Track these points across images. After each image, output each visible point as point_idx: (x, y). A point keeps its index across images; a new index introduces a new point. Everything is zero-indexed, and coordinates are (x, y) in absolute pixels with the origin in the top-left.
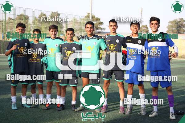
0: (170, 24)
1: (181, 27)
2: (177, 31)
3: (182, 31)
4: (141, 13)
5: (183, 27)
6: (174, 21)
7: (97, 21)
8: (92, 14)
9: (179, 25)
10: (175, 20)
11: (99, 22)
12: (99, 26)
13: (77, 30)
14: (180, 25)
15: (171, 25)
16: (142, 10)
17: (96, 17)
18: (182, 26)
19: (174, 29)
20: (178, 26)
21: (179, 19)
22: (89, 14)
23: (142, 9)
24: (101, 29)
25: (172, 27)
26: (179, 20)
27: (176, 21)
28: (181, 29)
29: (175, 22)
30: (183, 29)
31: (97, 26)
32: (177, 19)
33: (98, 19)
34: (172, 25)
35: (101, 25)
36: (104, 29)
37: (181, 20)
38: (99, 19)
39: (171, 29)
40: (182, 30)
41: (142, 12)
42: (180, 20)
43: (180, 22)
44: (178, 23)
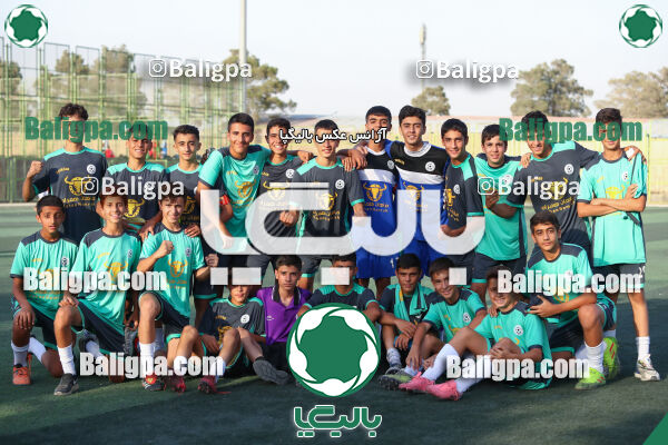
0: (523, 82)
1: (561, 92)
2: (546, 105)
3: (564, 104)
4: (423, 44)
5: (569, 92)
6: (535, 72)
7: (266, 77)
8: (247, 53)
9: (554, 86)
10: (539, 66)
11: (274, 80)
12: (273, 95)
13: (195, 112)
14: (556, 85)
15: (525, 86)
16: (425, 33)
17: (261, 64)
18: (564, 89)
19: (536, 98)
20: (550, 88)
21: (553, 63)
22: (236, 52)
23: (424, 28)
24: (282, 105)
25: (530, 91)
26: (552, 67)
27: (542, 72)
28: (561, 98)
29: (539, 75)
30: (567, 99)
31: (268, 96)
32: (545, 64)
33: (268, 72)
34: (529, 84)
35: (280, 91)
36: (293, 105)
37: (559, 65)
38: (274, 72)
39: (527, 98)
40: (564, 101)
41: (424, 39)
42: (555, 67)
43: (556, 73)
44: (549, 79)
